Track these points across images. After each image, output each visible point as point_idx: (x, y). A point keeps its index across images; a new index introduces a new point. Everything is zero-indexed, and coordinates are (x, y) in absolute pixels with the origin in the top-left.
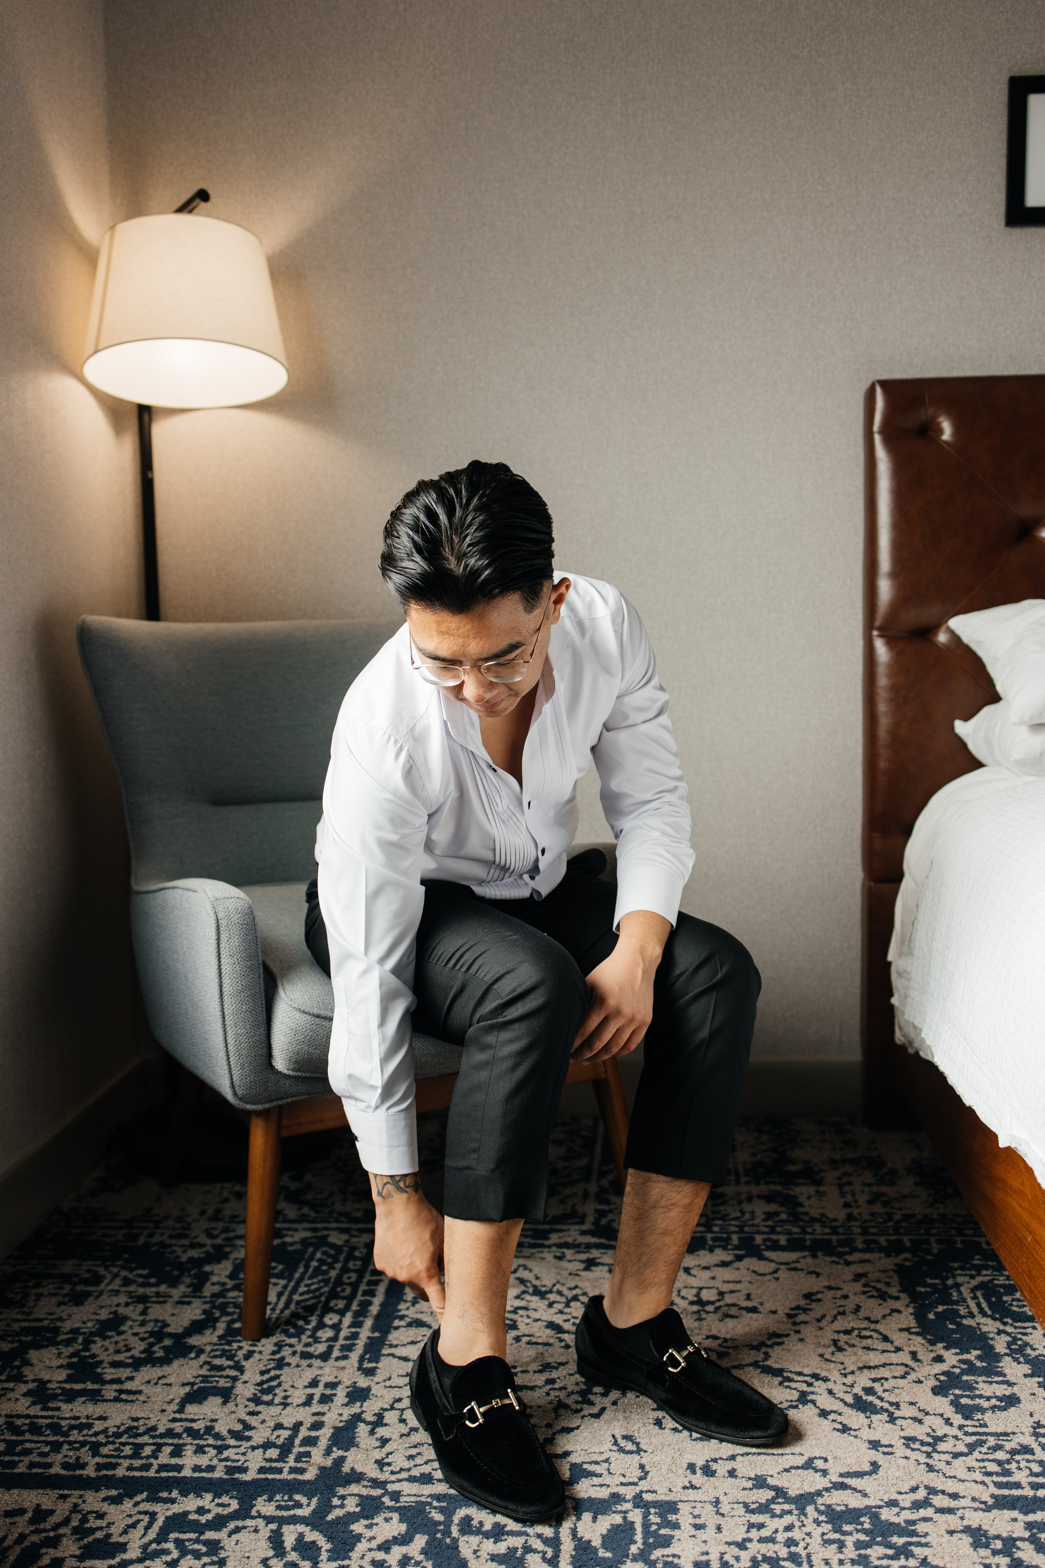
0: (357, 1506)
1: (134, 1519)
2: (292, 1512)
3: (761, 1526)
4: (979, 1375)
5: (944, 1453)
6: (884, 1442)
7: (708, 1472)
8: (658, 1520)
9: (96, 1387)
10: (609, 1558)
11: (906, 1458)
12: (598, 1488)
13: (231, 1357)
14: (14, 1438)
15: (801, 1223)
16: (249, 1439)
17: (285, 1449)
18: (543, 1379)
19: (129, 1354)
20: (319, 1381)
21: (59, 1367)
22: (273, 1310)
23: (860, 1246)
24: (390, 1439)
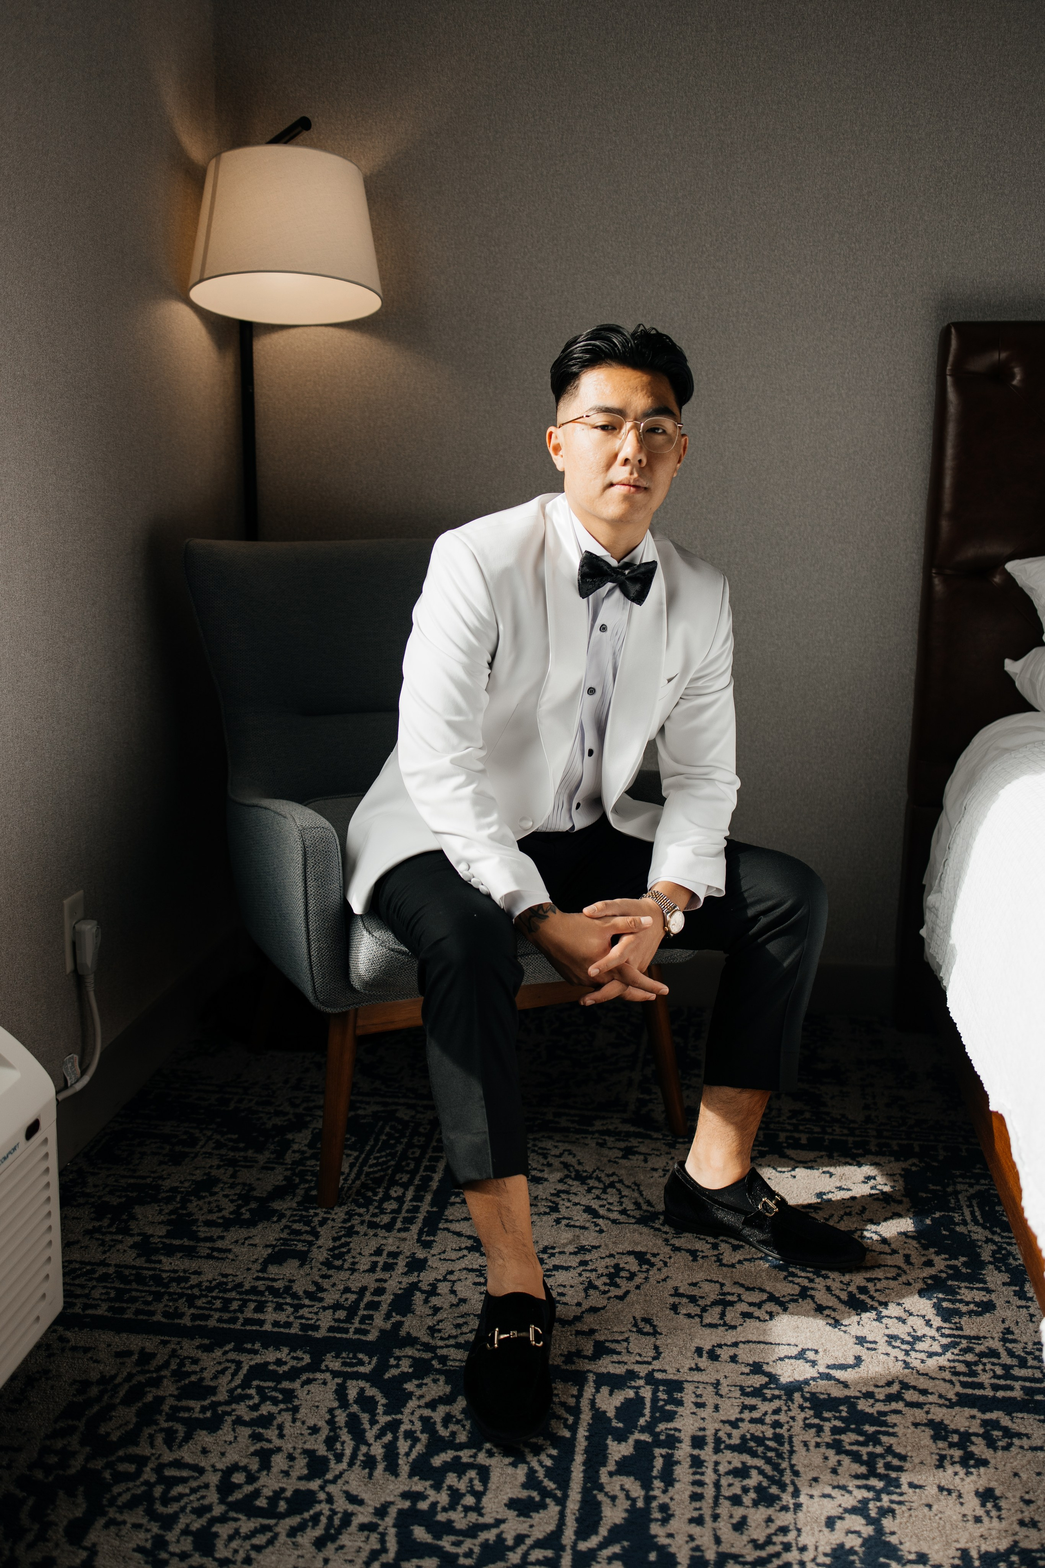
0: (410, 1367)
1: (223, 1366)
2: (355, 1369)
3: (753, 1408)
4: (963, 1281)
5: (922, 1352)
6: (869, 1338)
7: (713, 1356)
8: (665, 1397)
9: (192, 1243)
10: (619, 1428)
11: (887, 1354)
12: (616, 1365)
13: (308, 1223)
14: (122, 1286)
15: (822, 1123)
16: (321, 1300)
17: (352, 1310)
18: (578, 1261)
19: (220, 1215)
20: (383, 1250)
21: (159, 1223)
22: (346, 1180)
23: (873, 1149)
24: (442, 1308)
